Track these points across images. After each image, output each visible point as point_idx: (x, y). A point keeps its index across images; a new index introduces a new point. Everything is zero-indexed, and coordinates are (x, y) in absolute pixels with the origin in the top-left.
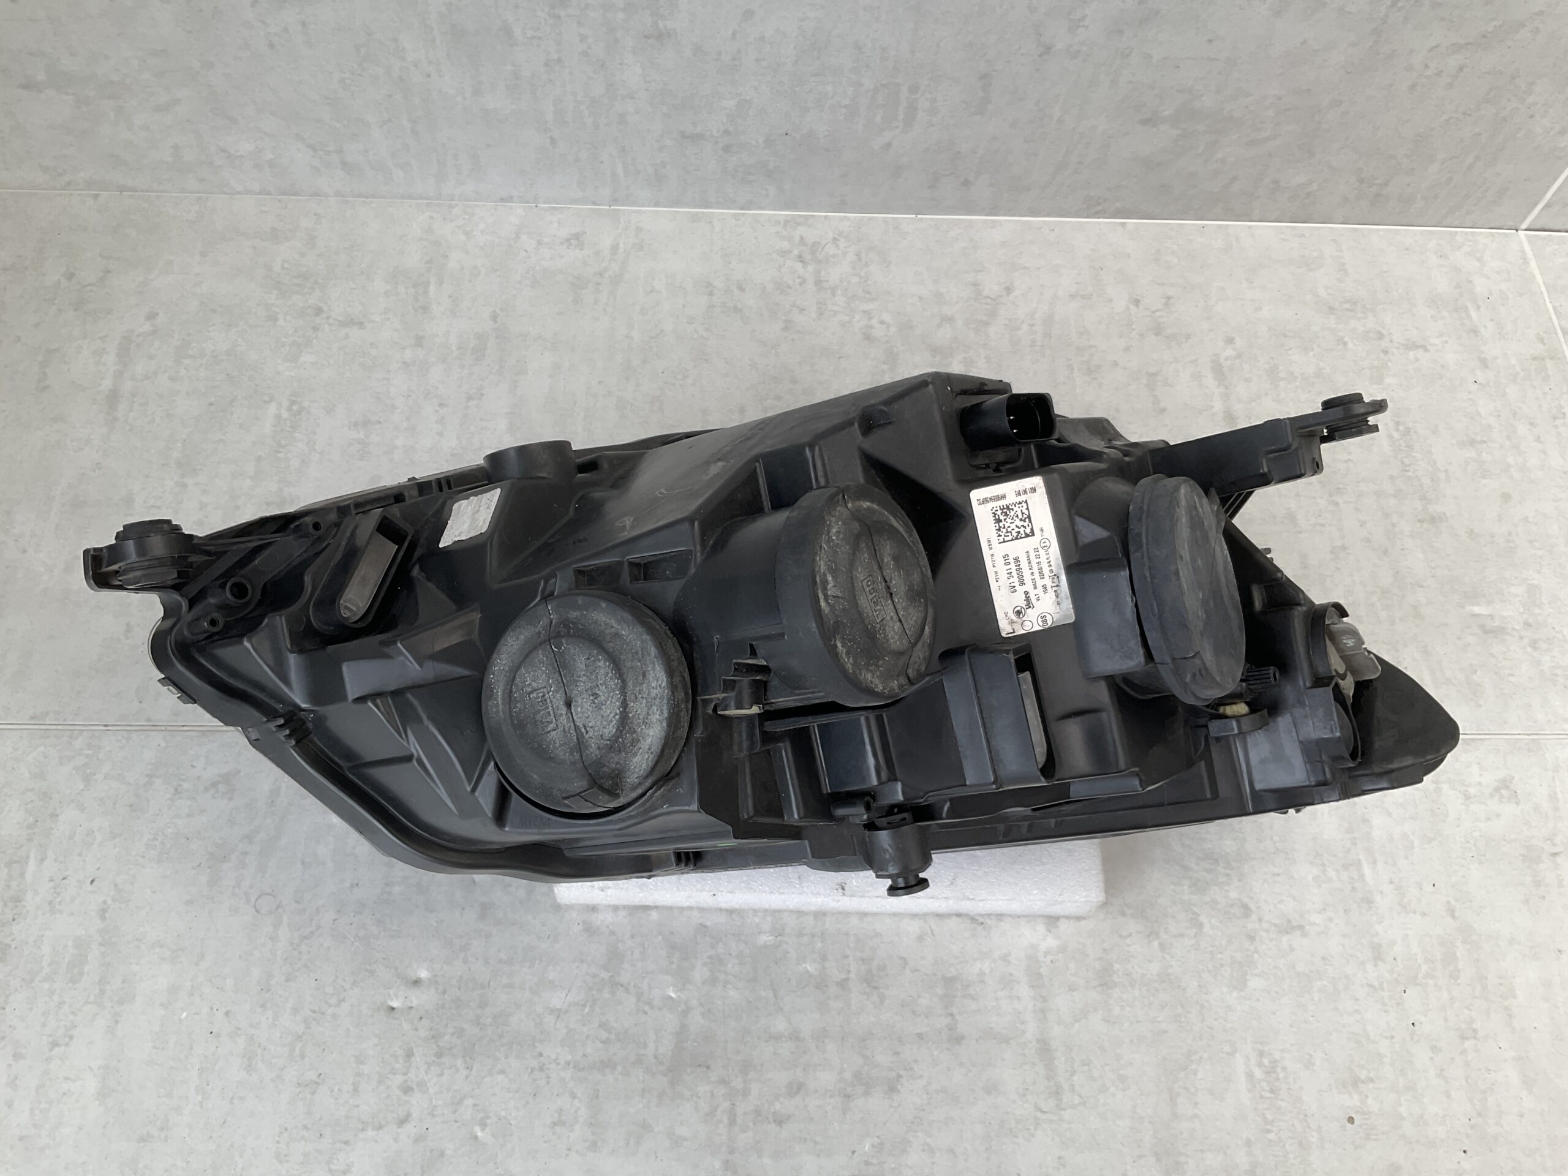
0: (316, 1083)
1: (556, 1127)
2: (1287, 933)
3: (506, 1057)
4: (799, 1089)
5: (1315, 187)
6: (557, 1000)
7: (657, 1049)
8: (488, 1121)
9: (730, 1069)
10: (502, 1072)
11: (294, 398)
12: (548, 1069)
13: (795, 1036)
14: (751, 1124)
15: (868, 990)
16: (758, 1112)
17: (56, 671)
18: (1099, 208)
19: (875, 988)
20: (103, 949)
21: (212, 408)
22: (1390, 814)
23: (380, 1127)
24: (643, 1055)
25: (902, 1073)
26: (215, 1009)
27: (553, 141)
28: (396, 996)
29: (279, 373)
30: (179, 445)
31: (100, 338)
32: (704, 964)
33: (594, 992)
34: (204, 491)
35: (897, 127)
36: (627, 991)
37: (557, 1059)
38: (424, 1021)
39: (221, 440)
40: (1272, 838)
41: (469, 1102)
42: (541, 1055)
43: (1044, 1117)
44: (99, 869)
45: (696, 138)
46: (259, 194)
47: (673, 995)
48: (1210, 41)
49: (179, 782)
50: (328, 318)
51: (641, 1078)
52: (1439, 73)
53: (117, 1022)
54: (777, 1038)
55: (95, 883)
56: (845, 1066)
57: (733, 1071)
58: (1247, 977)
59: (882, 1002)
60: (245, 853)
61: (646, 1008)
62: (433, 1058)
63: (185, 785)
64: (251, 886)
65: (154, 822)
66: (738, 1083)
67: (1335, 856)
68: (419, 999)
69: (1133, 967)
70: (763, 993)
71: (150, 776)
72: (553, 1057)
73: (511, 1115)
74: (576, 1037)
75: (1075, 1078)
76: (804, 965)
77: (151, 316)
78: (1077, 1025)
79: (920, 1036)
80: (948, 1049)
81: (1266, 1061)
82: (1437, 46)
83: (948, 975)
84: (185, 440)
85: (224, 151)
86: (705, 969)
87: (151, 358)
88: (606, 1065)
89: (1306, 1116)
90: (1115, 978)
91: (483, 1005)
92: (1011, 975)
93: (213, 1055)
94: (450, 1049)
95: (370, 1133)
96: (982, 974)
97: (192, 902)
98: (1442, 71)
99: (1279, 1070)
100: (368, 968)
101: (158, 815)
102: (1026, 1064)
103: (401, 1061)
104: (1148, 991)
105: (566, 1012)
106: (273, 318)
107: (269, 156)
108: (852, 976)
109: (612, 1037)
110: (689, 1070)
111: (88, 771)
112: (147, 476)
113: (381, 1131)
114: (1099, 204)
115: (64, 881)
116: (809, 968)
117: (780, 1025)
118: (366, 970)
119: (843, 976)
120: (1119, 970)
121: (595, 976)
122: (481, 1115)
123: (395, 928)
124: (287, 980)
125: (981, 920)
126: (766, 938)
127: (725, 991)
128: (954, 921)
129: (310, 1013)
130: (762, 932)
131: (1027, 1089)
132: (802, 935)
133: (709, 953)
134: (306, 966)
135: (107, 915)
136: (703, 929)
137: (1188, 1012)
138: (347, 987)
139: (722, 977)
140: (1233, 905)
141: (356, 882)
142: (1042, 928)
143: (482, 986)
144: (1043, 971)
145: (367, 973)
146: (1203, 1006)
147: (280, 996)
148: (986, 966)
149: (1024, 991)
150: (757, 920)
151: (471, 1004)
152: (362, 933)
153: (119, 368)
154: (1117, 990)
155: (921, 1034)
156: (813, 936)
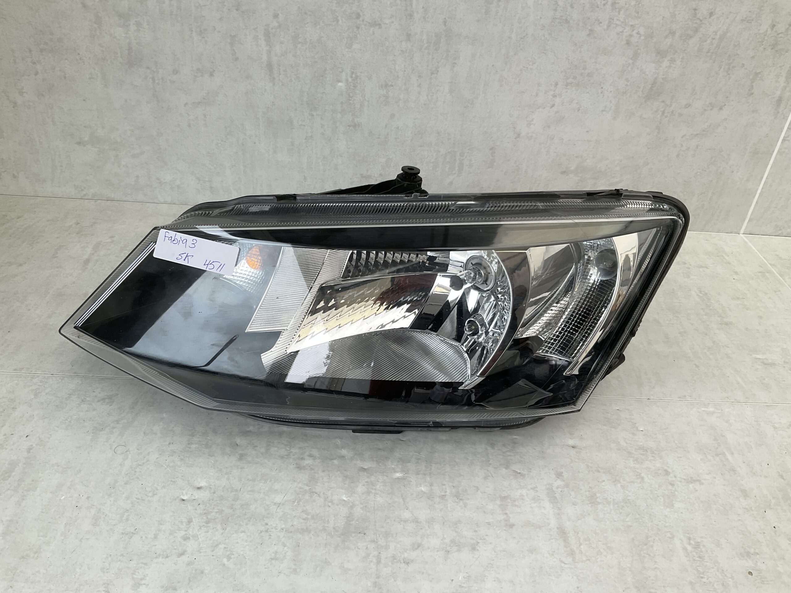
0: (132, 533)
1: (273, 561)
2: (692, 483)
3: (247, 524)
4: (419, 546)
6: (278, 499)
7: (335, 524)
8: (232, 556)
9: (378, 536)
10: (244, 532)
12: (270, 532)
13: (416, 521)
14: (390, 564)
15: (457, 500)
16: (394, 557)
17: (32, 353)
20: (25, 466)
22: (735, 434)
23: (167, 557)
24: (327, 527)
25: (479, 541)
26: (81, 496)
27: (305, 178)
28: (186, 494)
31: (86, 243)
32: (364, 485)
33: (300, 496)
35: (455, 174)
36: (319, 495)
37: (276, 527)
38: (201, 505)
40: (674, 442)
41: (222, 546)
42: (267, 524)
43: (566, 566)
44: (32, 431)
47: (345, 499)
48: (587, 132)
49: (85, 398)
51: (325, 538)
52: (688, 149)
53: (23, 499)
54: (406, 521)
55: (28, 437)
56: (445, 536)
58: (674, 502)
59: (465, 507)
60: (114, 428)
61: (330, 504)
62: (204, 524)
63: (88, 399)
64: (114, 442)
65: (68, 413)
66: (382, 542)
67: (710, 450)
68: (200, 495)
69: (608, 496)
70: (396, 500)
71: (70, 395)
72: (275, 525)
73: (246, 553)
74: (288, 516)
75: (582, 547)
76: (420, 488)
77: (112, 237)
78: (580, 521)
79: (489, 524)
80: (505, 530)
81: (692, 542)
82: (685, 135)
83: (503, 496)
85: (158, 179)
86: (364, 487)
87: (108, 250)
88: (305, 531)
89: (723, 570)
90: (598, 500)
91: (236, 499)
92: (539, 497)
93: (75, 517)
94: (214, 520)
95: (160, 559)
96: (522, 495)
97: (80, 447)
98: (689, 148)
99: (701, 547)
100: (173, 480)
101: (70, 410)
102: (552, 539)
103: (185, 525)
104: (618, 507)
105: (283, 504)
107: (178, 182)
108: (447, 493)
110: (353, 535)
111: (38, 391)
113: (167, 559)
115: (12, 435)
116: (423, 489)
117: (407, 515)
118: (171, 481)
119: (443, 494)
120: (600, 497)
121: (301, 488)
122: (228, 553)
123: (190, 463)
124: (126, 484)
125: (519, 471)
126: (398, 475)
127: (375, 498)
128: (504, 471)
129: (135, 499)
130: (396, 472)
131: (554, 552)
132: (419, 474)
133: (366, 480)
134: (138, 478)
135: (31, 451)
136: (363, 470)
137: (643, 517)
138: (159, 488)
139: (373, 491)
140: (659, 470)
141: (172, 442)
142: (554, 476)
143: (236, 491)
144: (557, 495)
145: (172, 483)
146: (650, 515)
147: (120, 491)
148: (524, 492)
149: (547, 504)
150: (393, 466)
151: (229, 499)
152: (172, 464)
153: (92, 252)
154: (600, 506)
155: (489, 522)
156: (425, 475)
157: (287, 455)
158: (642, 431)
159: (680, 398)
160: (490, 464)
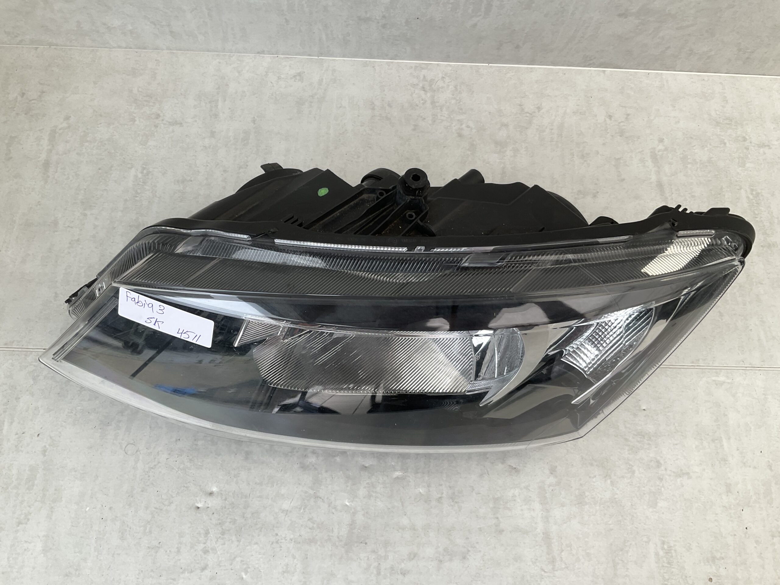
0: (157, 547)
1: (285, 574)
2: (680, 476)
3: (259, 536)
4: (415, 556)
5: (713, 53)
6: (286, 505)
7: (339, 533)
8: (249, 570)
9: (378, 545)
10: (256, 543)
11: (144, 166)
12: (281, 543)
13: (413, 528)
14: (388, 575)
15: (452, 503)
16: (392, 568)
17: (18, 318)
18: (591, 62)
19: (456, 502)
20: (45, 472)
21: (100, 171)
22: (739, 412)
23: (192, 572)
24: (332, 536)
25: (470, 549)
26: (104, 506)
27: (287, 21)
28: (200, 501)
29: (136, 151)
30: (82, 192)
31: (40, 130)
32: (365, 487)
33: (306, 501)
34: (96, 218)
35: (480, 15)
36: (323, 501)
38: (215, 515)
39: (105, 190)
40: (674, 424)
41: (239, 559)
42: (277, 535)
43: (546, 574)
44: (42, 428)
45: (367, 20)
46: (126, 48)
47: (348, 504)
50: (163, 120)
51: (330, 549)
53: (52, 512)
54: (403, 529)
55: (40, 436)
56: (440, 545)
57: (379, 545)
58: (658, 501)
59: (460, 511)
60: (119, 421)
61: (333, 510)
62: (220, 535)
64: (123, 439)
65: (71, 403)
66: (382, 552)
67: (708, 435)
68: (213, 502)
69: (596, 494)
70: (396, 504)
72: (284, 536)
73: (261, 566)
74: (296, 525)
75: (563, 554)
76: (419, 489)
77: (67, 118)
78: (565, 525)
79: (480, 529)
80: (495, 537)
81: (666, 547)
83: (496, 497)
84: (85, 189)
86: (365, 490)
87: (67, 142)
88: (312, 541)
89: (686, 577)
90: (586, 500)
91: (246, 506)
92: (530, 497)
93: (103, 530)
94: (229, 530)
95: (186, 574)
96: (514, 496)
97: (91, 448)
99: (673, 551)
100: (185, 485)
101: (73, 399)
102: (537, 546)
103: (203, 536)
104: (604, 507)
105: (291, 512)
106: (133, 120)
107: (130, 27)
108: (444, 495)
109: (315, 526)
110: (356, 545)
111: (36, 374)
112: (66, 209)
113: (192, 574)
114: (591, 60)
115: (24, 434)
116: (421, 491)
117: (405, 521)
118: (184, 486)
119: (439, 496)
120: (588, 496)
121: (306, 492)
122: (245, 566)
123: (199, 464)
124: (142, 491)
125: (514, 466)
126: (398, 474)
127: (375, 502)
128: (500, 466)
129: (154, 509)
130: (395, 470)
131: (537, 559)
132: (417, 473)
133: (367, 481)
134: (152, 484)
135: (47, 454)
136: (365, 468)
137: (625, 519)
138: (174, 496)
139: (374, 494)
140: (651, 461)
141: (179, 438)
142: (547, 472)
143: (246, 497)
144: (548, 495)
145: (185, 488)
146: (633, 516)
147: (139, 500)
148: (517, 492)
149: (537, 506)
150: (393, 464)
151: (240, 506)
152: (182, 466)
153: (49, 147)
154: (587, 507)
155: (480, 528)
156: (423, 473)
157: (291, 452)
158: (644, 410)
159: (693, 362)
160: (488, 458)
